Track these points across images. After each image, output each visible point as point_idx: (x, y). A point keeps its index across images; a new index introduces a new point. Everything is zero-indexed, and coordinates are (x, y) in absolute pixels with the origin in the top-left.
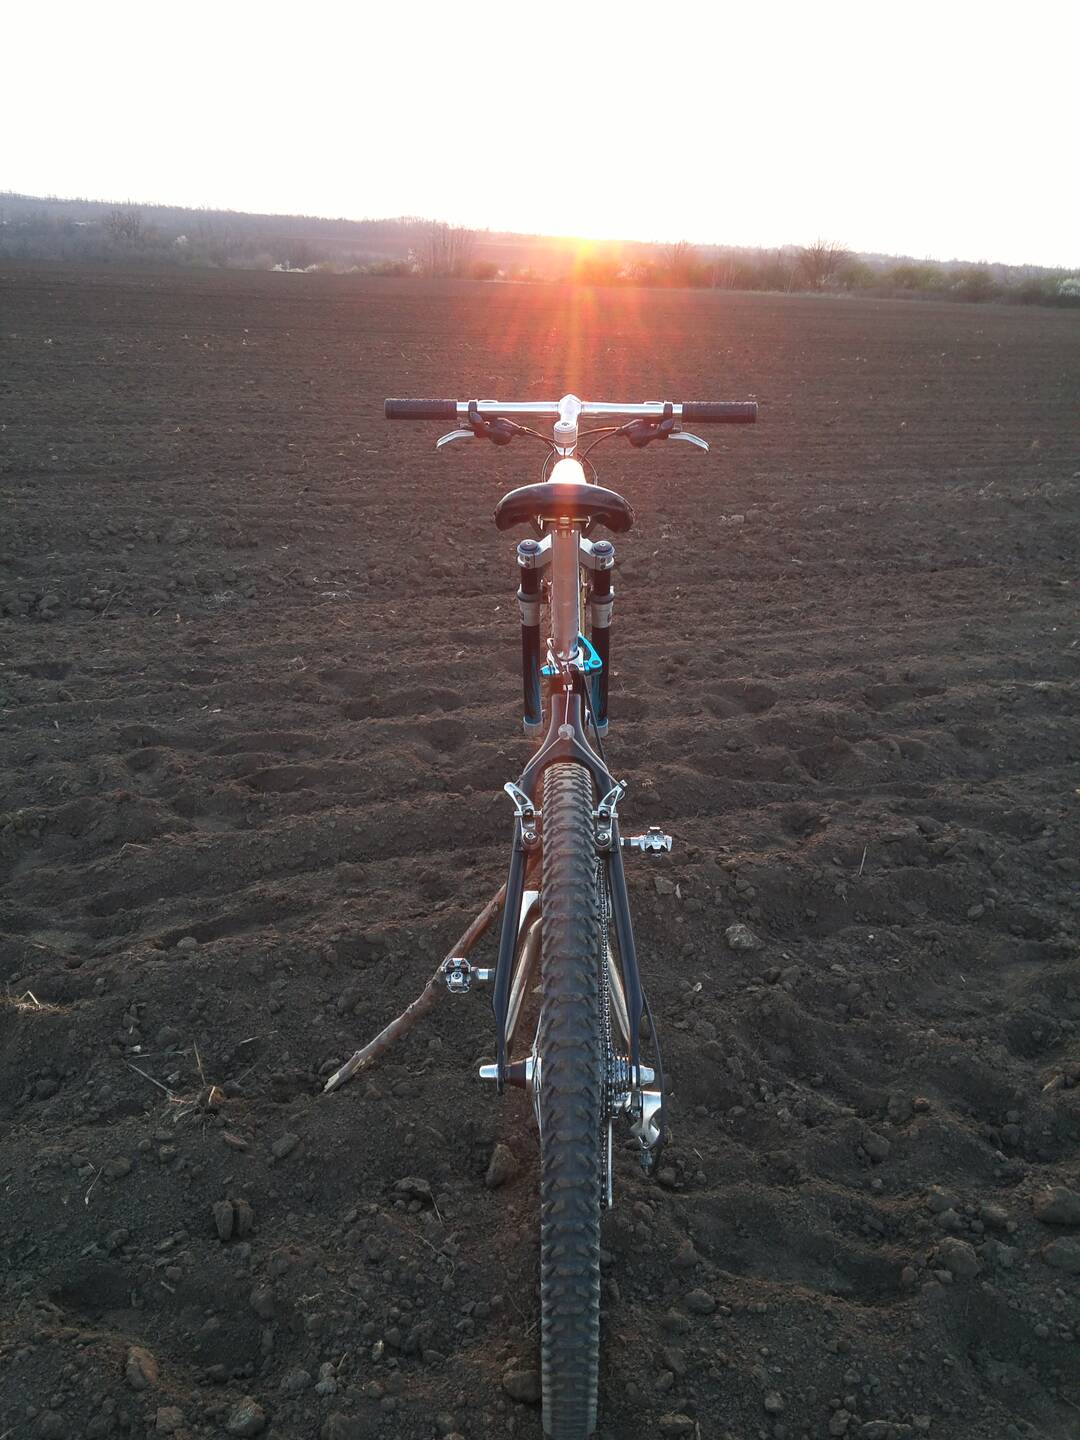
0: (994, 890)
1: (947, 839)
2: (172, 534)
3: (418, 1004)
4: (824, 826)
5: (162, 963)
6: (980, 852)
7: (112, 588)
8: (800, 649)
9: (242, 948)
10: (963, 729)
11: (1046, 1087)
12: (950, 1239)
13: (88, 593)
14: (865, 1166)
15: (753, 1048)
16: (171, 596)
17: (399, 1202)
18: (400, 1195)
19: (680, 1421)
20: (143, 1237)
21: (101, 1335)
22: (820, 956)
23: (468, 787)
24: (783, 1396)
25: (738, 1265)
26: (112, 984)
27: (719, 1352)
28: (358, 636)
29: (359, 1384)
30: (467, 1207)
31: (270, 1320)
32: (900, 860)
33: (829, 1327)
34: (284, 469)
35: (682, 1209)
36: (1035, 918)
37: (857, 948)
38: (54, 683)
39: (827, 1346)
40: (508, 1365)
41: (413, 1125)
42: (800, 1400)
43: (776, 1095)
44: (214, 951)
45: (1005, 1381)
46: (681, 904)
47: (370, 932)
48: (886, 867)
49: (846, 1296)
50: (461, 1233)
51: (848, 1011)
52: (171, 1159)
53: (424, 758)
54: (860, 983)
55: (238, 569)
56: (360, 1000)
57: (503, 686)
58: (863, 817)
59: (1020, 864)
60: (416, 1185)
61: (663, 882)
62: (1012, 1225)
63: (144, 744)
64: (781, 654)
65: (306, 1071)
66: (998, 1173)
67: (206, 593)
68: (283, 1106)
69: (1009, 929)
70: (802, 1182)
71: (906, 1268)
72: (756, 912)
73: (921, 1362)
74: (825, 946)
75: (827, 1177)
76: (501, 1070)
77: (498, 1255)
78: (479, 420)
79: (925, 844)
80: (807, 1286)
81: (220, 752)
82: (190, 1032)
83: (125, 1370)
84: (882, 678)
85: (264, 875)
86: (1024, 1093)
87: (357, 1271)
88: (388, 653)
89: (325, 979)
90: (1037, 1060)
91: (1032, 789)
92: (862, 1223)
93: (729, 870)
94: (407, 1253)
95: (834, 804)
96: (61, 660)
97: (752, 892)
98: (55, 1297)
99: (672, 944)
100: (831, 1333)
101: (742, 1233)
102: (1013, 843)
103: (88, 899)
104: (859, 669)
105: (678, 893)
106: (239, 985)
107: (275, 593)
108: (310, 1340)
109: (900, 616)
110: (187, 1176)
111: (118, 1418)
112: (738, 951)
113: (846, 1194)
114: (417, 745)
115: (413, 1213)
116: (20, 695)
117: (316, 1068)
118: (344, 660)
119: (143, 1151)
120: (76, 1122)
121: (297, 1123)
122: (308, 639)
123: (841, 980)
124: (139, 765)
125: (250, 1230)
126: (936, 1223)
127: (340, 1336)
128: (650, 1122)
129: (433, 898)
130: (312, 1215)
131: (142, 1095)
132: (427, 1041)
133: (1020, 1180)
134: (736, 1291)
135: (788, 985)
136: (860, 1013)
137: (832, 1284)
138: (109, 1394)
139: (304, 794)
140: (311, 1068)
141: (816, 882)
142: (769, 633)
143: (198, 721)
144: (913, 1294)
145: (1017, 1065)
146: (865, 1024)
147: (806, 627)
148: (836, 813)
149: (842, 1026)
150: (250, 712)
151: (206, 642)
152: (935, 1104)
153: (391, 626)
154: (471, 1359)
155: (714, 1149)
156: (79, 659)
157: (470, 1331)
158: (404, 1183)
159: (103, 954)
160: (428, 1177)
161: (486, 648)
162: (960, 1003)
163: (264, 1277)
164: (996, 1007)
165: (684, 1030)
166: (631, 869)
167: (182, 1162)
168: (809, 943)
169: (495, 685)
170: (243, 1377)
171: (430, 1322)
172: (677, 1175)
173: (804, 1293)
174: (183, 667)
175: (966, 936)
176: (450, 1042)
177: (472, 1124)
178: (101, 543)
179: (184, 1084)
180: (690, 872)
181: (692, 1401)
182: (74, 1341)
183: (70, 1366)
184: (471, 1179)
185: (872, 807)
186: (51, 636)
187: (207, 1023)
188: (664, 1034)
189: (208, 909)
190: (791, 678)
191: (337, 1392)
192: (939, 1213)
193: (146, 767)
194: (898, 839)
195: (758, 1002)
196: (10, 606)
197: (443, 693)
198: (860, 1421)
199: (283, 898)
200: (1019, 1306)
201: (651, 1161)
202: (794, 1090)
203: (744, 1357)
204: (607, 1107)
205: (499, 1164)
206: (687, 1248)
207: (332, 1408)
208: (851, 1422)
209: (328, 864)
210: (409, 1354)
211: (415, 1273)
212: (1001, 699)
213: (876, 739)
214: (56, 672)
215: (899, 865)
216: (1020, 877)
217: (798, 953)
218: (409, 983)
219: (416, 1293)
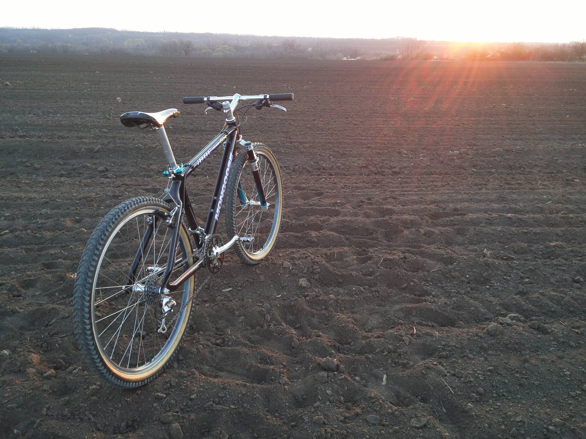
14: (290, 350)
19: (161, 395)
37: (346, 292)
46: (290, 271)
61: (287, 263)
72: (317, 276)
105: (291, 268)
152: (325, 336)
175: (392, 292)
202: (282, 326)
208: (211, 405)
212: (487, 219)
217: (323, 291)
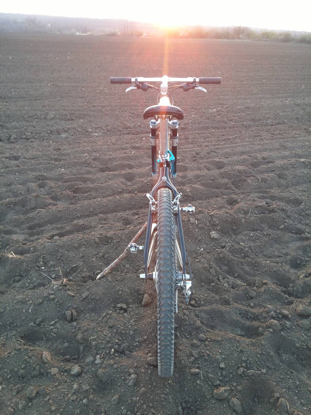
0: (287, 221)
1: (274, 206)
2: (48, 116)
3: (123, 255)
4: (239, 202)
5: (49, 244)
6: (283, 210)
7: (32, 133)
8: (233, 150)
9: (72, 239)
10: (279, 174)
11: (300, 277)
12: (272, 320)
13: (25, 134)
14: (249, 300)
15: (217, 267)
16: (49, 135)
17: (118, 311)
18: (118, 308)
19: (196, 371)
20: (46, 321)
21: (35, 348)
22: (237, 240)
23: (136, 192)
24: (225, 364)
25: (213, 327)
26: (35, 250)
27: (207, 352)
28: (104, 147)
29: (107, 361)
30: (137, 312)
31: (82, 343)
32: (260, 212)
33: (238, 345)
34: (81, 96)
35: (197, 312)
36: (299, 229)
37: (247, 238)
38: (16, 162)
39: (237, 350)
40: (148, 356)
41: (121, 289)
42: (230, 365)
43: (224, 280)
44: (64, 240)
45: (287, 359)
46: (197, 226)
47: (108, 235)
48: (256, 214)
49: (242, 336)
50: (135, 319)
51: (245, 256)
52: (53, 299)
53: (123, 183)
54: (248, 248)
55: (68, 127)
56: (106, 254)
57: (146, 162)
58: (250, 200)
59: (295, 213)
60: (122, 306)
61: (192, 220)
62: (290, 316)
63: (42, 180)
64: (227, 152)
65: (91, 274)
66: (286, 301)
67: (59, 134)
68: (85, 284)
69: (291, 231)
70: (231, 304)
71: (260, 328)
72: (219, 228)
73: (264, 354)
74: (239, 238)
75: (238, 303)
76: (146, 275)
77: (145, 325)
78: (138, 84)
79: (268, 207)
80: (232, 333)
81: (64, 182)
82: (58, 263)
83: (42, 358)
84: (256, 158)
85: (78, 218)
86: (294, 279)
87: (106, 330)
88: (112, 152)
89: (96, 248)
90: (298, 269)
91: (299, 191)
92: (248, 316)
93: (211, 216)
94: (120, 325)
95: (242, 196)
96: (18, 155)
97: (218, 222)
98: (22, 338)
99: (195, 237)
100: (238, 346)
101: (214, 319)
102: (293, 207)
103: (28, 225)
104: (250, 156)
105: (196, 223)
106: (72, 250)
107: (79, 134)
108: (93, 349)
109: (262, 140)
110: (58, 304)
111: (40, 371)
112: (214, 239)
113: (243, 308)
114: (121, 180)
115: (122, 314)
116: (6, 165)
117: (94, 273)
118: (100, 154)
119: (46, 297)
120: (26, 289)
121: (88, 289)
122: (89, 148)
123: (243, 247)
124: (41, 186)
125: (76, 319)
126: (268, 316)
127: (102, 348)
128: (188, 290)
129: (126, 224)
130: (93, 314)
131: (45, 281)
132: (125, 265)
133: (293, 303)
134: (212, 335)
135: (228, 249)
136: (248, 256)
137: (239, 333)
138: (38, 365)
139: (89, 194)
140: (92, 273)
141: (236, 219)
142: (224, 145)
143: (58, 173)
144: (262, 335)
145: (293, 271)
146: (249, 260)
147: (234, 143)
148: (242, 199)
149: (243, 260)
150: (73, 170)
151: (59, 149)
152: (269, 282)
153: (113, 144)
154: (138, 354)
155: (206, 295)
156: (23, 154)
157: (138, 346)
158: (119, 305)
159: (33, 241)
160: (126, 303)
161: (141, 151)
162: (277, 253)
163: (80, 332)
164: (287, 254)
165: (198, 262)
166: (183, 216)
167: (56, 300)
168: (234, 237)
169: (143, 161)
170: (75, 359)
171: (127, 344)
172: (196, 302)
173: (231, 335)
174: (53, 157)
175: (279, 234)
176: (131, 266)
177: (138, 289)
178: (28, 120)
179: (56, 278)
180: (200, 216)
181: (200, 365)
182: (28, 350)
183: (27, 357)
184: (138, 304)
185: (253, 197)
186: (14, 148)
187: (63, 261)
188: (192, 263)
189: (62, 228)
190: (230, 159)
191: (101, 364)
192: (269, 313)
193: (43, 186)
194: (260, 206)
195: (219, 254)
196: (2, 138)
197: (129, 164)
198: (246, 371)
199: (84, 225)
200: (292, 338)
201: (188, 300)
202: (229, 278)
203: (214, 353)
204: (176, 286)
205: (145, 300)
206: (198, 323)
207: (100, 367)
208: (244, 371)
209: (96, 215)
210: (121, 353)
211: (122, 331)
212: (291, 164)
213: (254, 176)
214: (16, 158)
215: (260, 214)
216: (295, 217)
217: (231, 240)
218: (120, 249)
219: (123, 336)
